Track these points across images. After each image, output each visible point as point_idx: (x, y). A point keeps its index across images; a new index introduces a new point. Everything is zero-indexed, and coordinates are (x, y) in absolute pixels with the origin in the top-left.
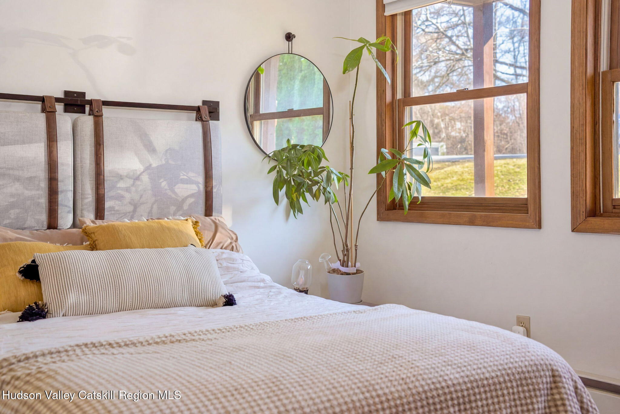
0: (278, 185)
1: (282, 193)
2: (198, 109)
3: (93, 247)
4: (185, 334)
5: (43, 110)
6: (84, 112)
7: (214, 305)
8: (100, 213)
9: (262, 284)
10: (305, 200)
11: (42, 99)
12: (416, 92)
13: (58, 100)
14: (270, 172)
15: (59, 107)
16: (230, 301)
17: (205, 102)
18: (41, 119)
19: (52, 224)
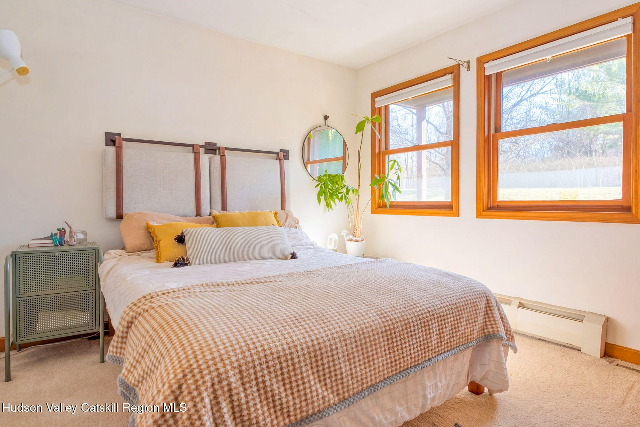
0: (319, 194)
1: (322, 198)
2: (277, 154)
3: (218, 226)
4: (266, 277)
5: (193, 152)
6: (216, 154)
7: (286, 259)
8: (224, 208)
9: (312, 247)
10: (334, 202)
11: (192, 146)
12: (391, 148)
13: (201, 146)
14: (316, 187)
15: (202, 150)
16: (294, 256)
17: (281, 150)
18: (191, 156)
19: (198, 214)
